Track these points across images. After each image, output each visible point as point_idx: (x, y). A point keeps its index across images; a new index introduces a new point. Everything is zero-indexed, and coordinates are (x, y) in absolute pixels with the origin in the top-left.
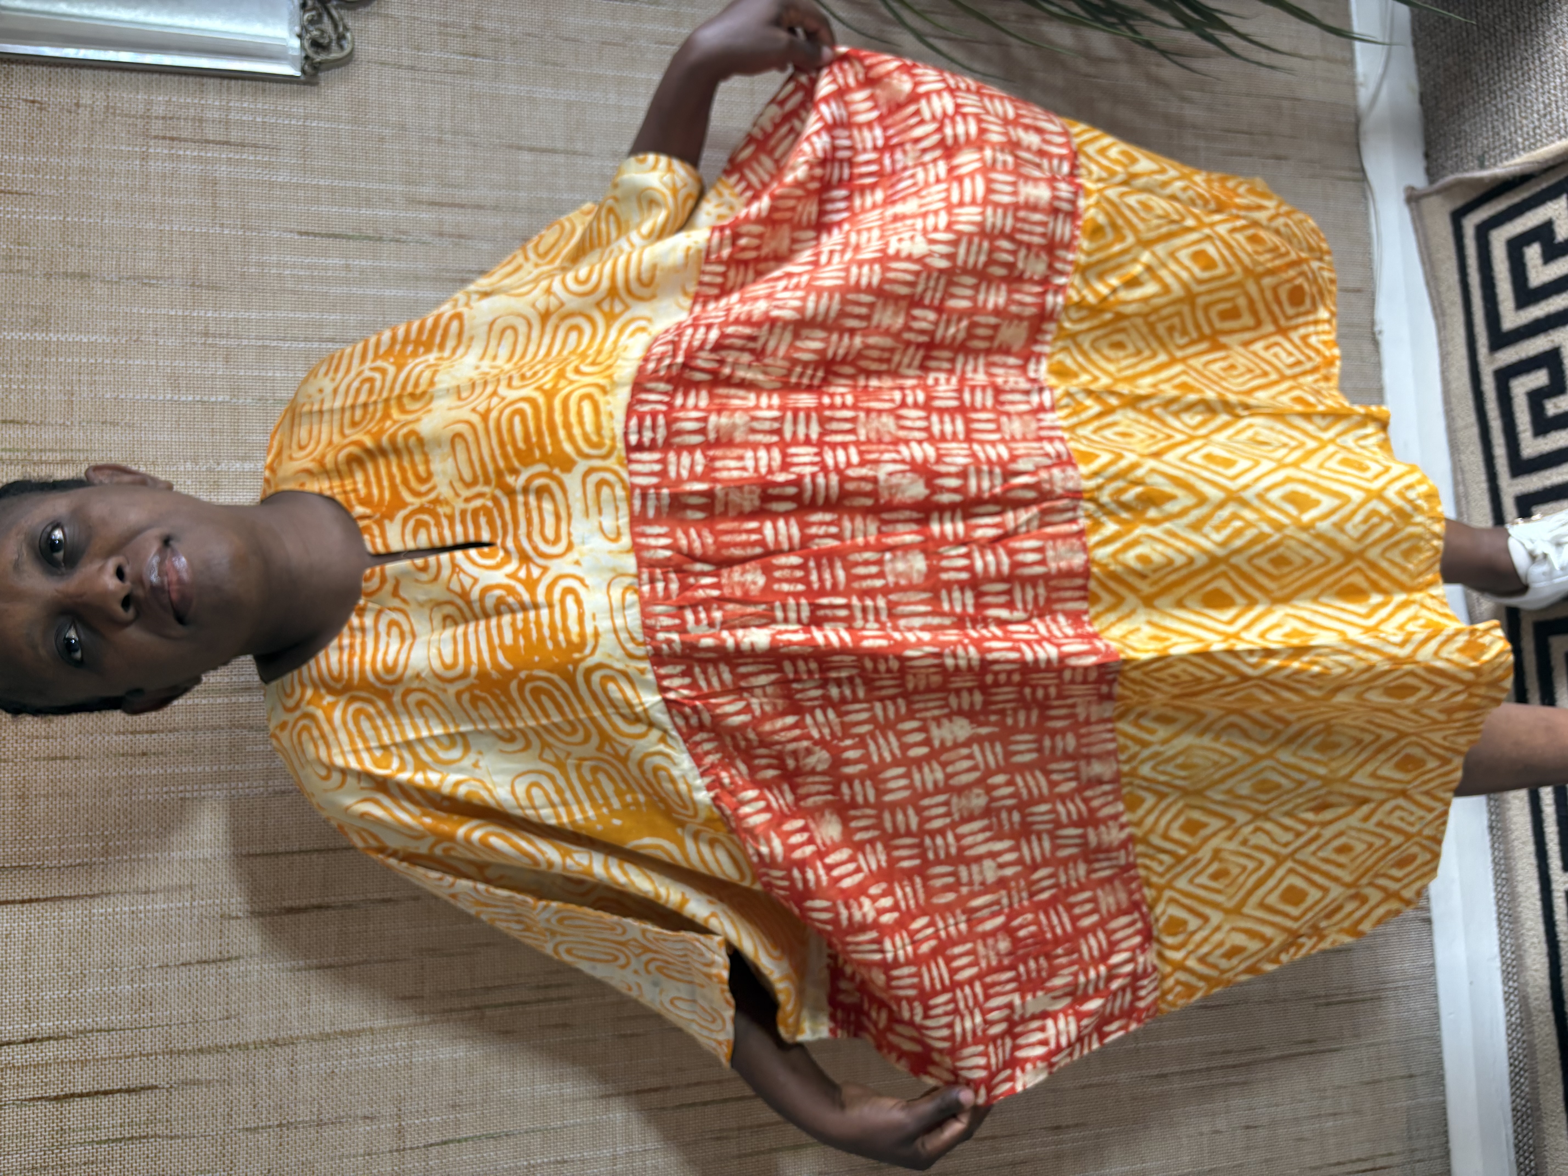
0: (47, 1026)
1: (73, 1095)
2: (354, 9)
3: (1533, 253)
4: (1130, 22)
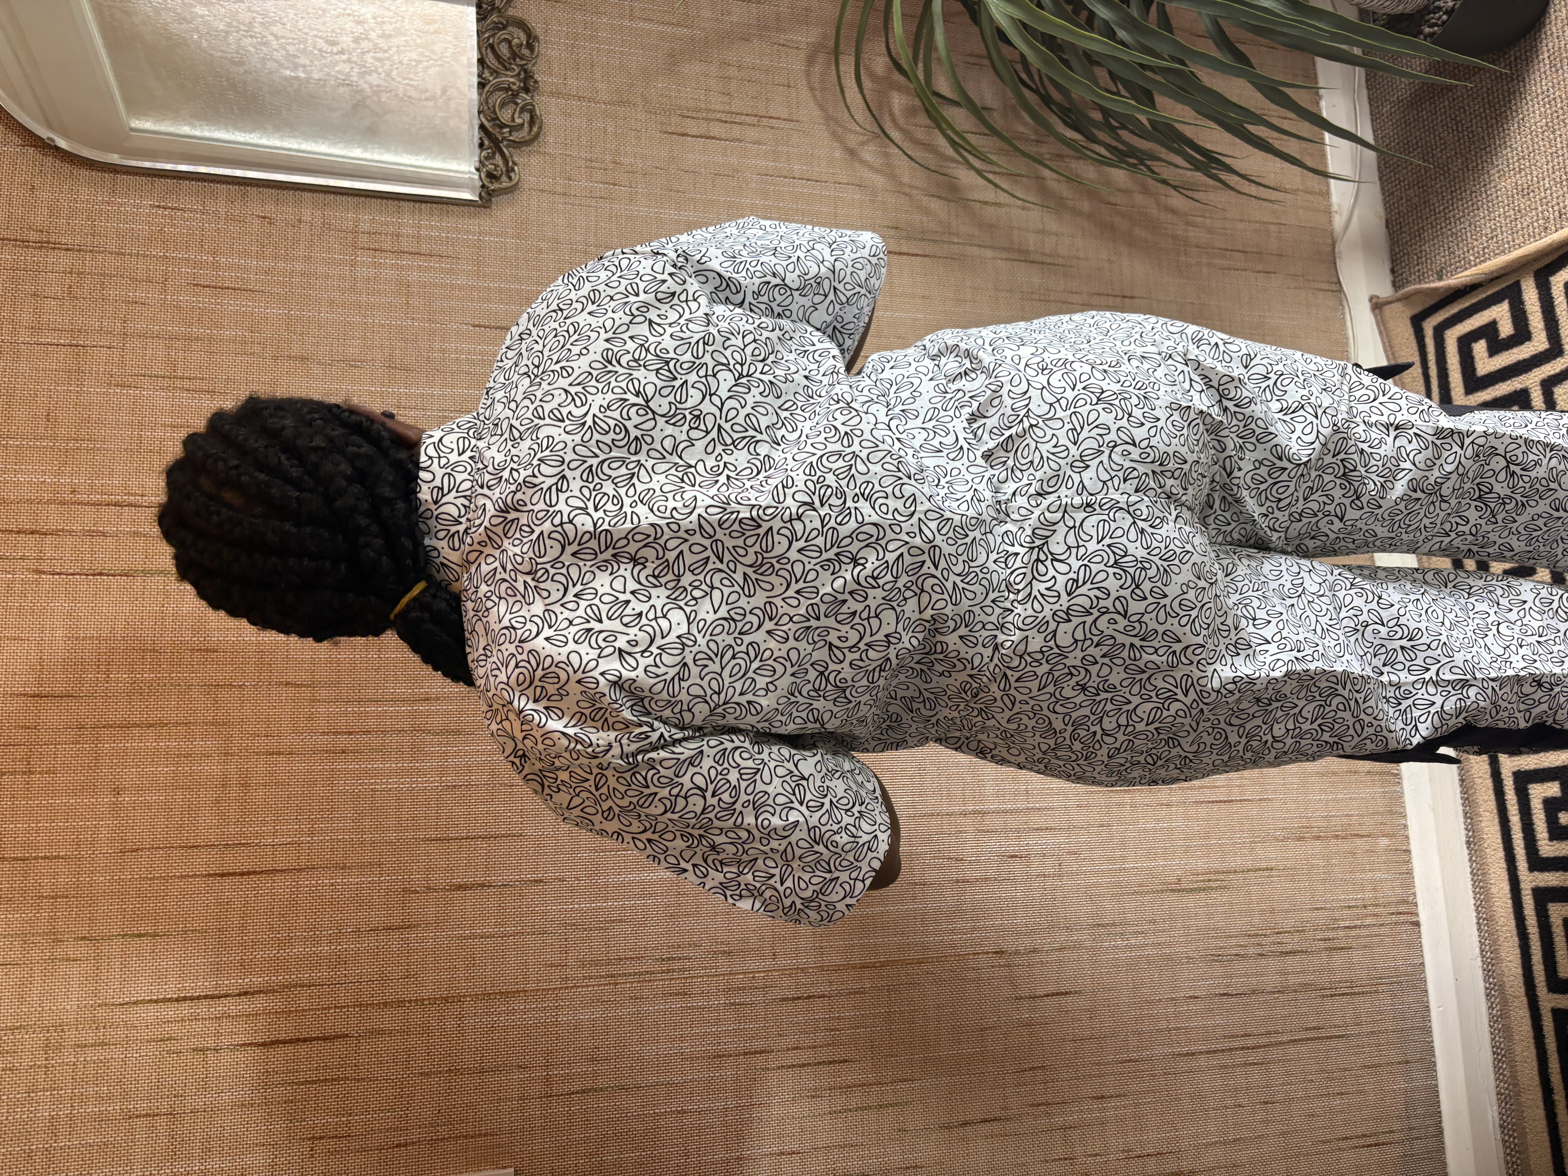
0: (258, 981)
1: (278, 1042)
2: (519, 148)
3: (1480, 348)
4: (1148, 163)
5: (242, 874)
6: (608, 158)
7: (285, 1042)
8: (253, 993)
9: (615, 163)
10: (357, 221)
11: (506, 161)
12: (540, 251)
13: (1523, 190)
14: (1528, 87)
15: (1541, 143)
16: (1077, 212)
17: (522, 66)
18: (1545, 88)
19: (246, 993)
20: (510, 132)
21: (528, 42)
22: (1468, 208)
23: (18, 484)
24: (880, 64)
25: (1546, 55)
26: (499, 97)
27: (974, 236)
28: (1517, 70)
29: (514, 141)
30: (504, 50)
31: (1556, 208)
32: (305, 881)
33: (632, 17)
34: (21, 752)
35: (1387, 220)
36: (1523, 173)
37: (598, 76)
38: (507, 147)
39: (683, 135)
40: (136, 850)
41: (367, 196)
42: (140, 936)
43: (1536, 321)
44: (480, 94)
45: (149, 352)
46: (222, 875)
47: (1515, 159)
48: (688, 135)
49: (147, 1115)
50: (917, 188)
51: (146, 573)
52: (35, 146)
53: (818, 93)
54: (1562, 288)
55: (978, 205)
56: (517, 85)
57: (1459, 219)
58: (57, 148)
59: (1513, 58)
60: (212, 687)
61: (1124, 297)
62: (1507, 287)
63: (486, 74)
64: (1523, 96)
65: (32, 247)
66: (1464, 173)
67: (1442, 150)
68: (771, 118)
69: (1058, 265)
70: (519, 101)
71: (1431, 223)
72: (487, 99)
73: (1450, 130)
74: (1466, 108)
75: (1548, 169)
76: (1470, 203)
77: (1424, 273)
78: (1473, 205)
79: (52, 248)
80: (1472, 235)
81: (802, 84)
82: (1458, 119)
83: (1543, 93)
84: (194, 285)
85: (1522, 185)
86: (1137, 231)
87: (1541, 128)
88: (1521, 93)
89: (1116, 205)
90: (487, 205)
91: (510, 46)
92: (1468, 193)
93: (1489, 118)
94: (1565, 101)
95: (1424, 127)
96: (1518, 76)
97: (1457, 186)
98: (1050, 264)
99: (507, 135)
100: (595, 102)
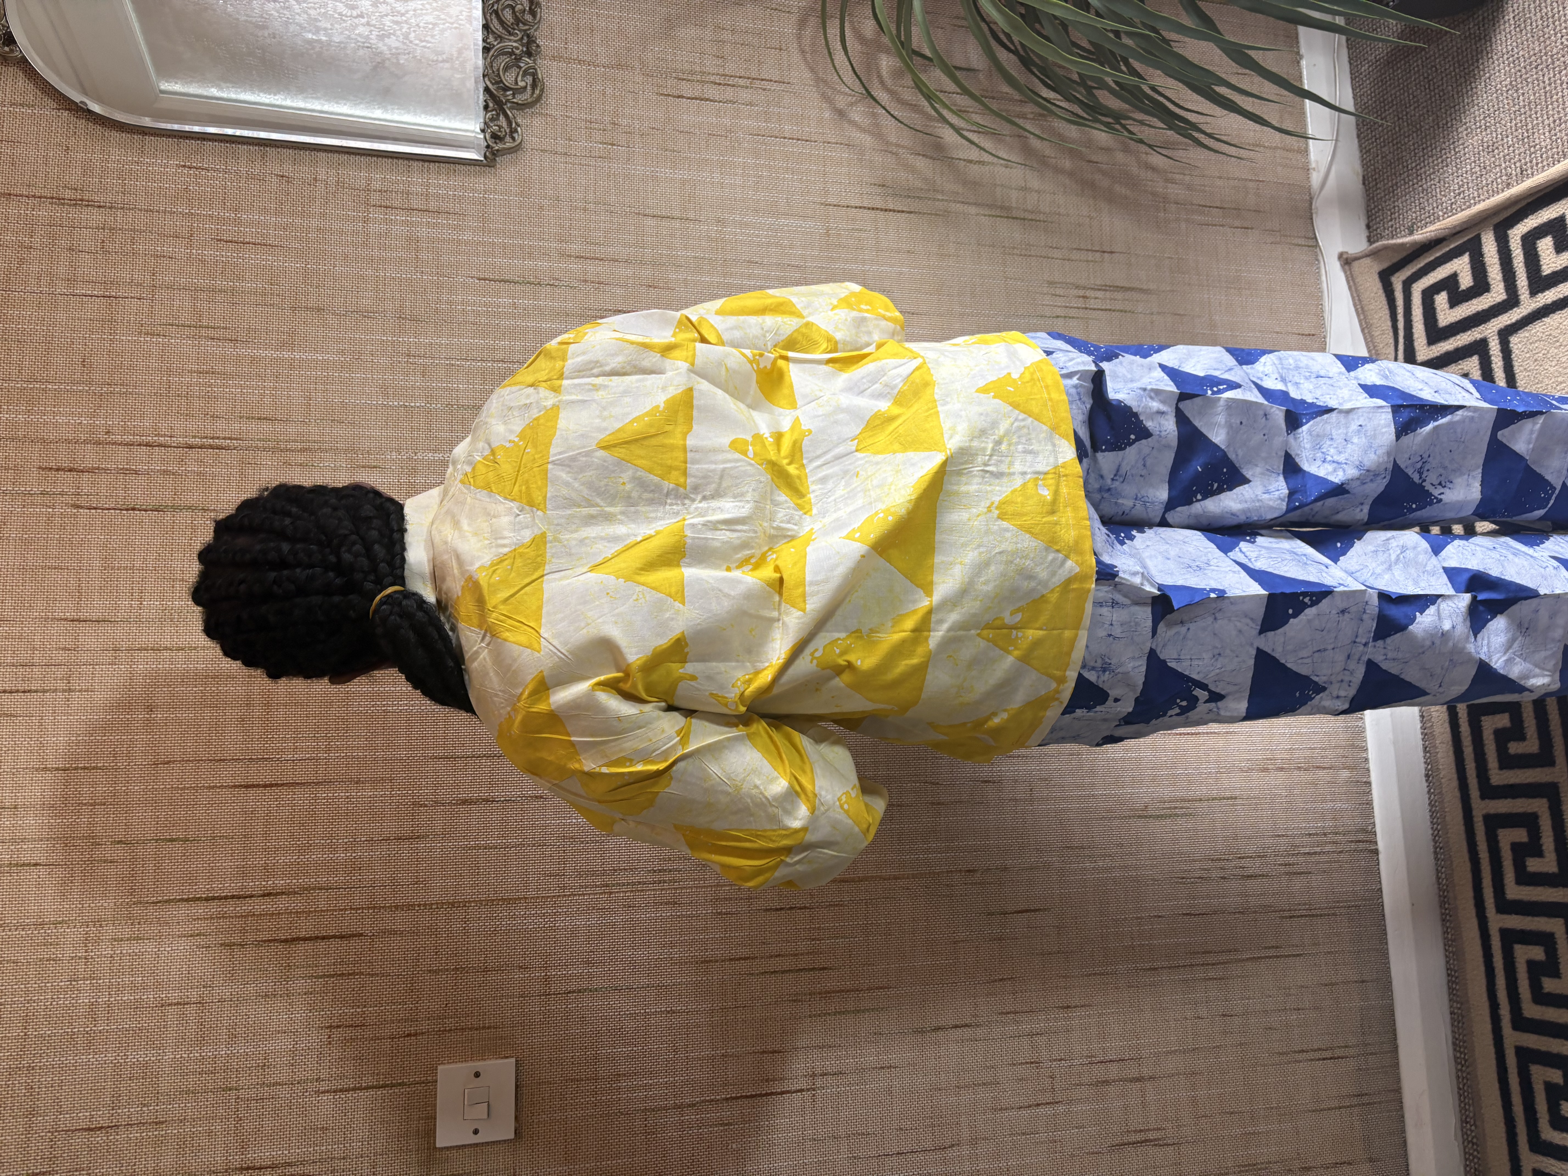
0: (280, 883)
1: (298, 939)
2: (522, 110)
3: (1441, 299)
4: (1123, 122)
5: (265, 786)
6: (607, 119)
7: (305, 939)
8: (277, 894)
9: (614, 124)
10: (370, 179)
11: (510, 123)
12: (541, 208)
13: (1488, 146)
14: (1494, 47)
15: (1506, 101)
16: (1058, 170)
17: (525, 31)
18: (1510, 48)
19: (269, 894)
20: (514, 94)
21: (530, 8)
22: (1438, 165)
23: (56, 425)
24: (869, 27)
25: (1512, 15)
26: (503, 61)
27: (958, 193)
28: (1484, 30)
29: (517, 103)
30: (508, 15)
31: (1518, 164)
32: (323, 794)
34: (63, 671)
35: (1364, 177)
36: (1488, 131)
37: (597, 39)
38: (511, 108)
39: (679, 97)
40: (170, 762)
41: (378, 156)
43: (1494, 273)
44: (485, 59)
45: (177, 303)
46: (247, 787)
47: (1482, 117)
48: (683, 97)
50: (903, 147)
51: (175, 508)
52: (69, 110)
53: (808, 56)
54: (1519, 241)
55: (962, 163)
56: (520, 49)
57: (1430, 175)
58: (89, 111)
59: (1481, 18)
61: (1104, 252)
62: (1469, 240)
63: (491, 39)
64: (1490, 56)
65: (68, 204)
66: (1434, 130)
67: (1415, 108)
68: (762, 80)
69: (1040, 221)
70: (522, 65)
71: (1404, 179)
72: (491, 63)
73: (1423, 88)
74: (1438, 66)
75: (1511, 127)
76: (1440, 160)
77: (1396, 229)
78: (1442, 162)
79: (86, 206)
80: (1441, 191)
81: (794, 47)
82: (1430, 77)
83: (1508, 52)
84: (218, 240)
85: (1487, 142)
86: (1118, 188)
87: (1506, 87)
88: (1488, 53)
89: (1097, 163)
90: (492, 164)
91: (514, 12)
92: (1438, 150)
93: (1458, 77)
94: (1528, 61)
95: (1399, 86)
96: (1485, 36)
97: (1429, 143)
98: (1032, 220)
99: (510, 97)
100: (594, 66)
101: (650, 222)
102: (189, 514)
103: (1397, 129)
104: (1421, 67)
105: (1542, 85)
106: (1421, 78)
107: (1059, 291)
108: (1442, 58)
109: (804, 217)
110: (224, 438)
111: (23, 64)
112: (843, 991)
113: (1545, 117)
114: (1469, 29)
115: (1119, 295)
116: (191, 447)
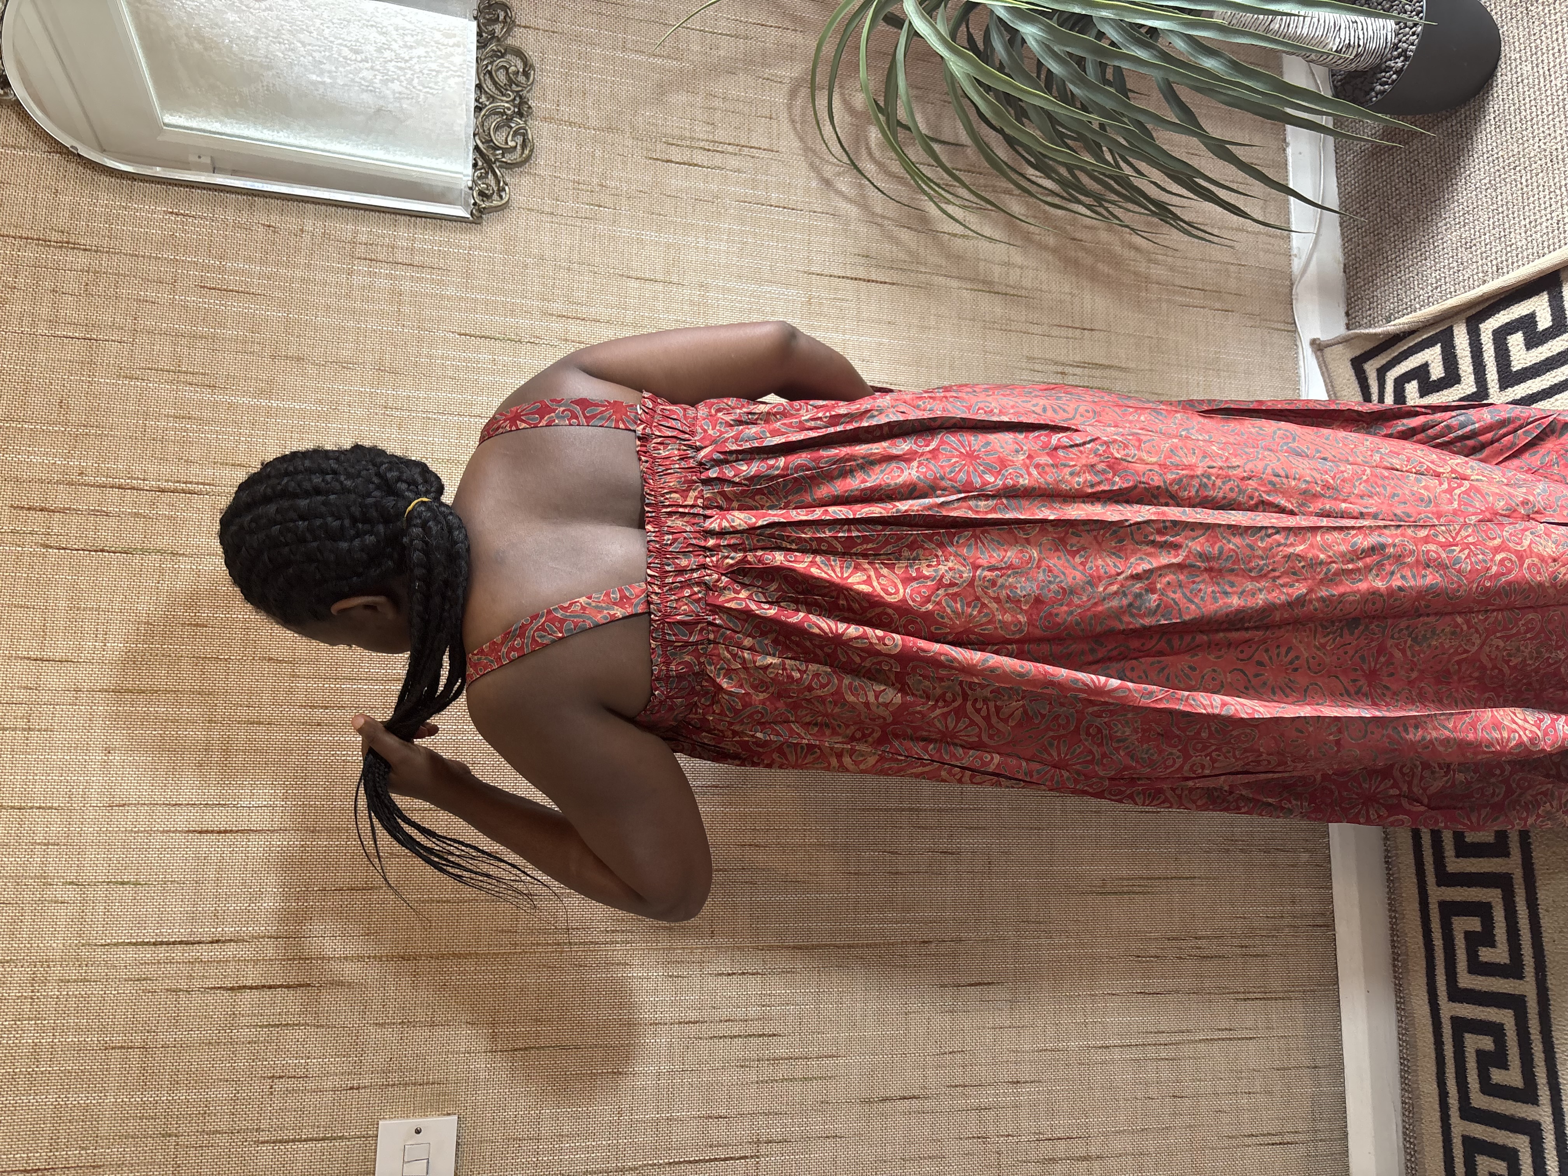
0: (229, 930)
1: (245, 987)
2: (511, 169)
3: (1412, 387)
5: (219, 832)
6: (595, 181)
7: (251, 988)
8: (224, 942)
9: (602, 186)
10: (356, 232)
11: (498, 182)
12: (526, 266)
13: (1466, 243)
14: (1475, 146)
15: (1484, 200)
16: (1042, 247)
17: (518, 92)
18: (1490, 147)
19: (217, 941)
20: (503, 155)
21: (524, 70)
22: (1416, 258)
23: (30, 464)
25: (1492, 116)
26: (494, 121)
27: (941, 267)
28: (1466, 128)
29: (506, 163)
30: (501, 77)
31: (1494, 262)
33: (624, 49)
34: (21, 711)
35: (1345, 265)
36: (1467, 228)
37: (589, 103)
38: (498, 167)
39: (667, 161)
40: (123, 805)
41: (365, 210)
42: (122, 883)
43: (1465, 365)
44: (477, 118)
45: (157, 347)
46: (200, 832)
47: (1461, 214)
48: (672, 162)
49: (122, 1047)
50: (888, 218)
51: (143, 551)
52: (60, 153)
53: (798, 126)
54: (1490, 335)
55: (944, 237)
56: (511, 111)
57: (1409, 267)
58: (81, 156)
59: (1463, 116)
60: (199, 660)
61: (1084, 329)
62: (1441, 332)
63: (483, 99)
64: (1471, 153)
65: (54, 247)
66: (1415, 224)
67: (1397, 200)
68: (751, 147)
69: (1021, 296)
70: (513, 125)
71: (1383, 270)
72: (483, 122)
73: (1405, 182)
74: (1421, 161)
75: (1489, 225)
76: (1419, 253)
77: (1374, 318)
78: (1421, 255)
79: (71, 248)
80: (1418, 284)
81: (784, 116)
82: (1413, 171)
83: (1488, 152)
84: (201, 287)
85: (1465, 238)
86: (1100, 266)
87: (1485, 185)
88: (1469, 151)
89: (1081, 241)
90: (478, 221)
91: (507, 73)
92: (1418, 242)
93: (1440, 172)
94: (1507, 162)
95: (1382, 177)
96: (1467, 133)
97: (1408, 236)
98: (1013, 295)
99: (500, 157)
100: (585, 128)
101: (634, 284)
102: (158, 557)
103: (1379, 220)
104: (1404, 160)
105: (1519, 186)
106: (1404, 171)
107: (1037, 367)
108: (1425, 153)
109: (788, 285)
110: (197, 483)
111: (17, 106)
112: (791, 1058)
113: (1522, 217)
114: (1452, 126)
115: (1098, 373)
116: (163, 491)
